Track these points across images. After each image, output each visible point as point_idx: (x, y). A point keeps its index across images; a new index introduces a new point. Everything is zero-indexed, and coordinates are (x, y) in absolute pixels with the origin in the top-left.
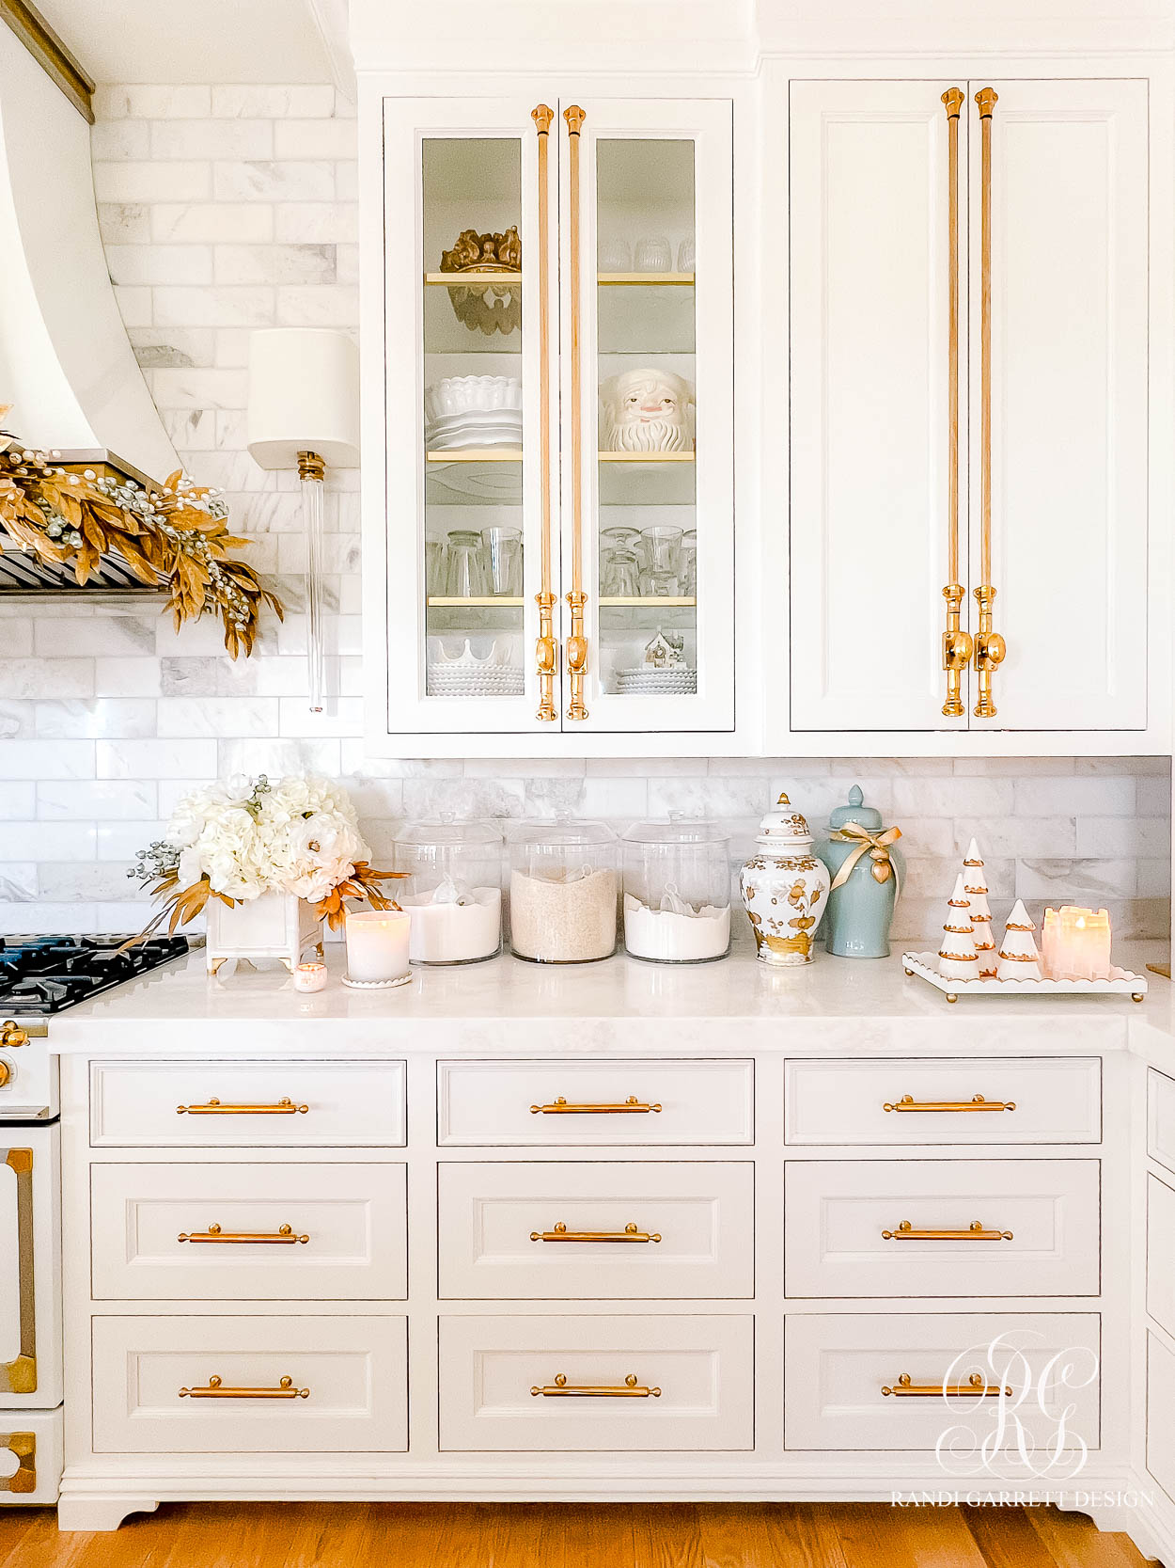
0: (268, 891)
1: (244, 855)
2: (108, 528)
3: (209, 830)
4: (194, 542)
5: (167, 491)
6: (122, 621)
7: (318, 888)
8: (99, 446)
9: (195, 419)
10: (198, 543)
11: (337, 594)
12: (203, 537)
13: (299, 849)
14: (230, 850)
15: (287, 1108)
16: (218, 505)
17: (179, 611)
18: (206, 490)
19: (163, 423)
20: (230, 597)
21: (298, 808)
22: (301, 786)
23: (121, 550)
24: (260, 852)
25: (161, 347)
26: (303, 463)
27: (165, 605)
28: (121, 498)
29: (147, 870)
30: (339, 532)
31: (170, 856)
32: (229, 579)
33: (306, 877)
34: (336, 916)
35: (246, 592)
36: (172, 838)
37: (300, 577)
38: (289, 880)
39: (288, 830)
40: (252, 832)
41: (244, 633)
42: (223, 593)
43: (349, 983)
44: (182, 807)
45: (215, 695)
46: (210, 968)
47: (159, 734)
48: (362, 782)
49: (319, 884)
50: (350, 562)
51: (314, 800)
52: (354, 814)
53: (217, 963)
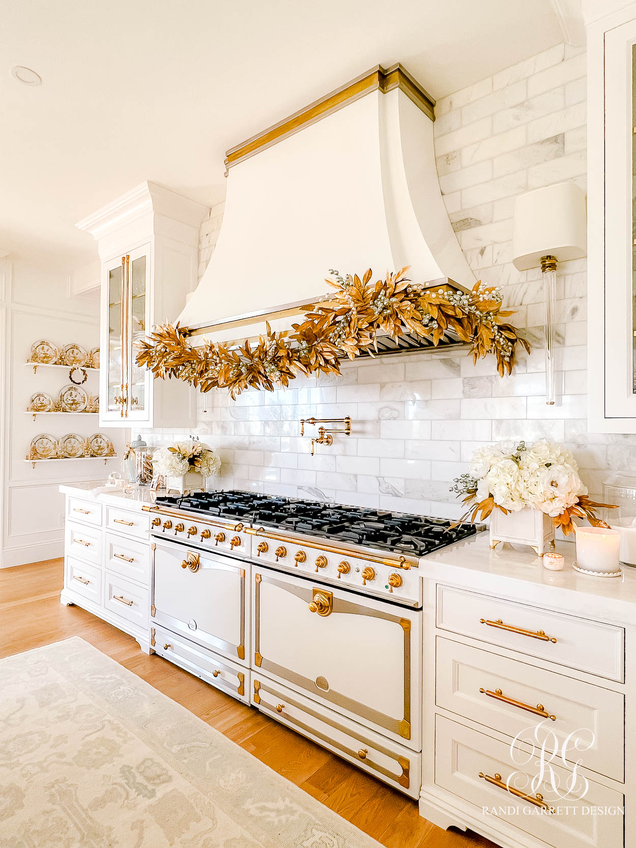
0: (526, 507)
1: (513, 486)
2: (447, 316)
3: (493, 470)
4: (487, 317)
5: (474, 292)
6: (445, 361)
7: (556, 509)
8: (444, 277)
9: (482, 252)
10: (489, 317)
11: (562, 334)
12: (491, 314)
13: (545, 485)
14: (505, 482)
15: (541, 636)
16: (497, 295)
17: (476, 354)
18: (493, 289)
19: (466, 258)
20: (502, 344)
21: (543, 461)
22: (545, 448)
23: (454, 327)
24: (522, 485)
25: (465, 219)
26: (544, 263)
27: (470, 351)
28: (454, 301)
29: (459, 488)
30: (564, 299)
31: (472, 483)
32: (502, 334)
33: (549, 502)
34: (567, 527)
35: (510, 340)
36: (473, 474)
37: (540, 328)
38: (539, 502)
39: (538, 474)
40: (517, 473)
41: (508, 362)
42: (498, 342)
43: (578, 569)
44: (477, 457)
45: (491, 396)
46: (491, 544)
47: (462, 418)
48: (579, 446)
49: (557, 507)
50: (572, 315)
51: (553, 456)
52: (576, 465)
53: (495, 543)
